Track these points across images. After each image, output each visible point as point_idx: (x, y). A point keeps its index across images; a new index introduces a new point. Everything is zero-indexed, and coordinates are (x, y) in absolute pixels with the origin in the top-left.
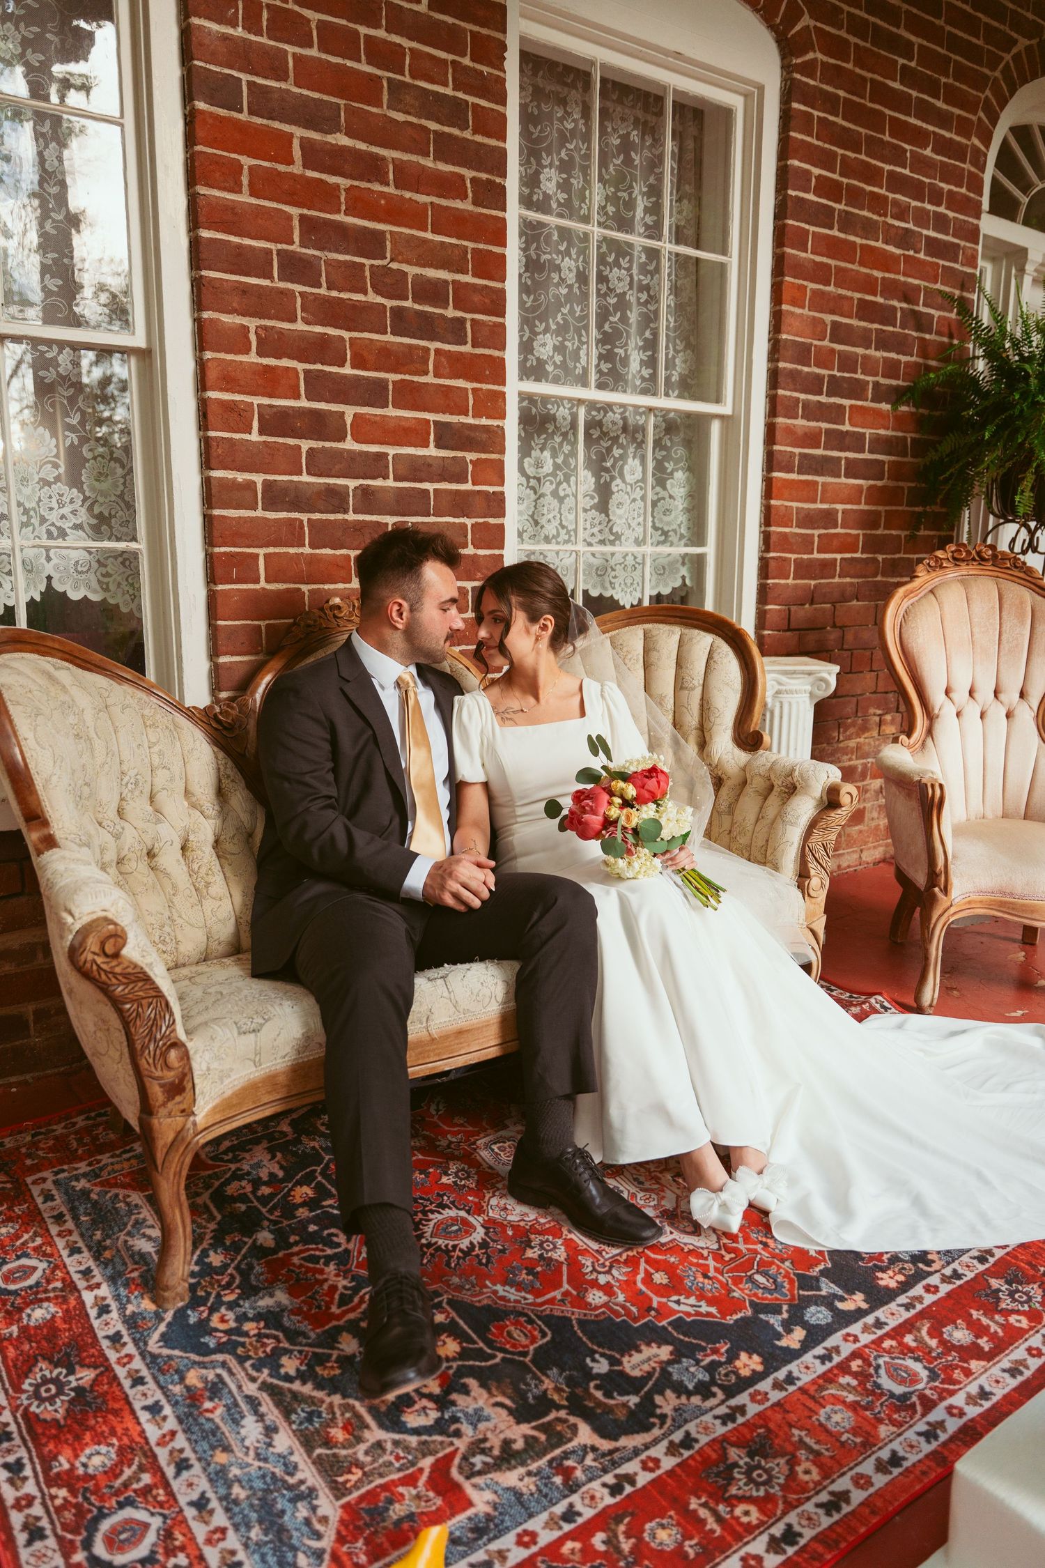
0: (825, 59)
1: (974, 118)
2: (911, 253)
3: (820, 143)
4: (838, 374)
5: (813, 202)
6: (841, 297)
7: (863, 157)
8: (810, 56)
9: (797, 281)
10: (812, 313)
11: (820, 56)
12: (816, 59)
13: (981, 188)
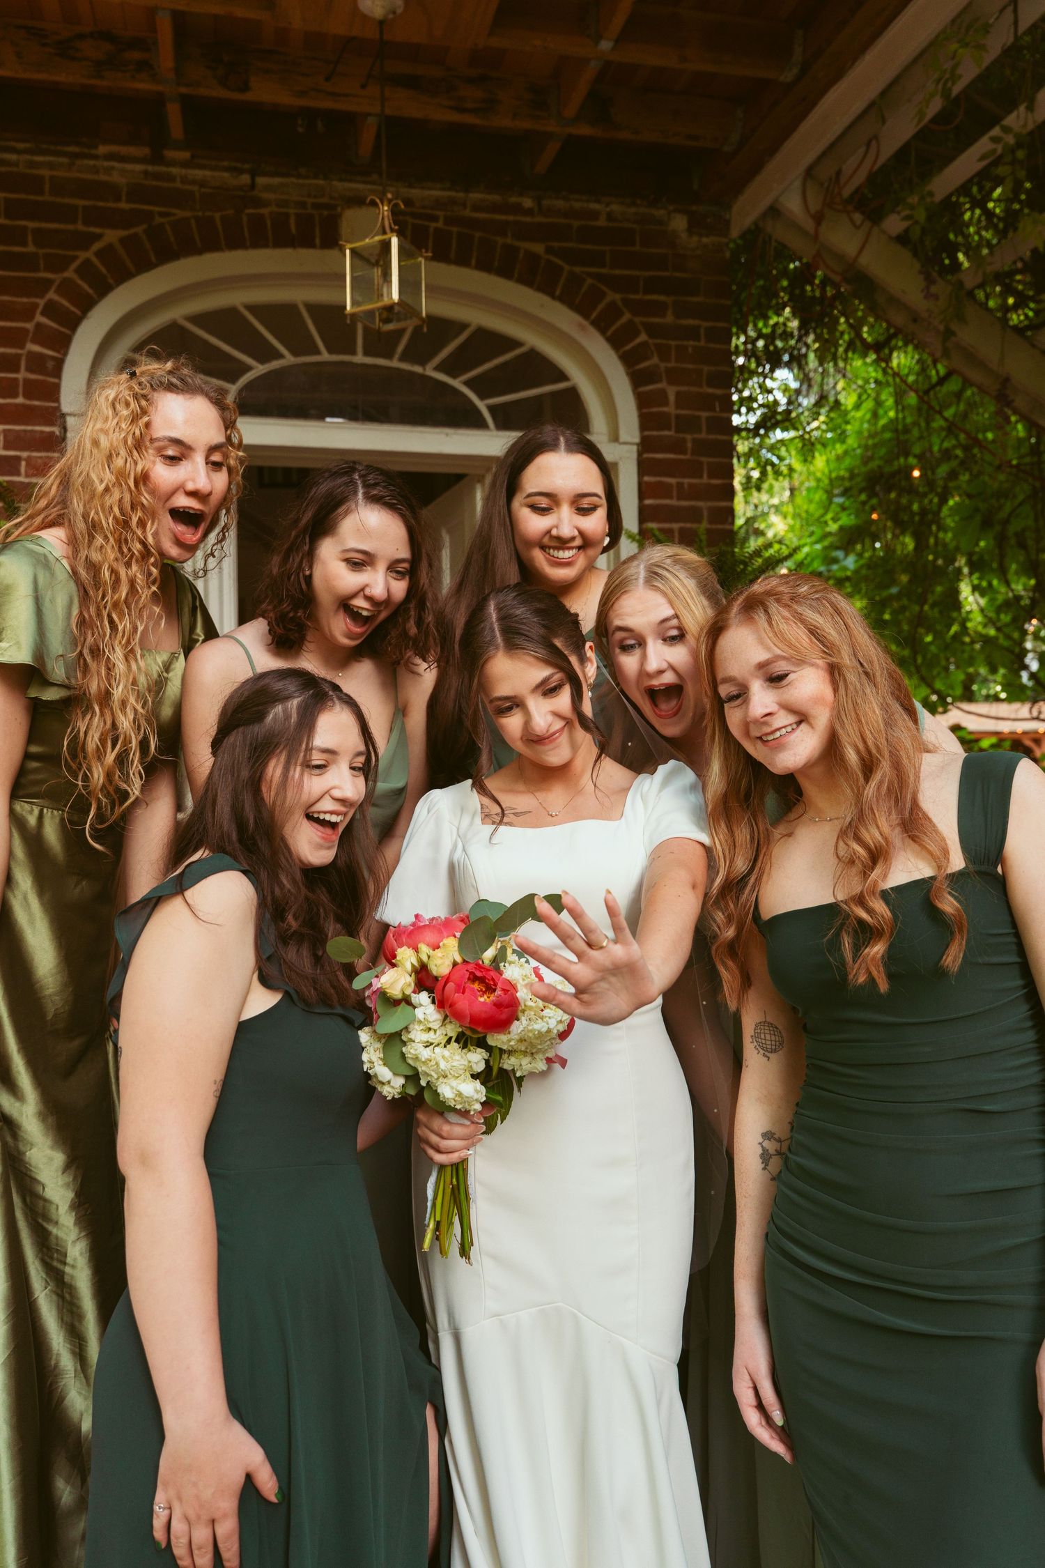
1: (30, 326)
13: (53, 392)
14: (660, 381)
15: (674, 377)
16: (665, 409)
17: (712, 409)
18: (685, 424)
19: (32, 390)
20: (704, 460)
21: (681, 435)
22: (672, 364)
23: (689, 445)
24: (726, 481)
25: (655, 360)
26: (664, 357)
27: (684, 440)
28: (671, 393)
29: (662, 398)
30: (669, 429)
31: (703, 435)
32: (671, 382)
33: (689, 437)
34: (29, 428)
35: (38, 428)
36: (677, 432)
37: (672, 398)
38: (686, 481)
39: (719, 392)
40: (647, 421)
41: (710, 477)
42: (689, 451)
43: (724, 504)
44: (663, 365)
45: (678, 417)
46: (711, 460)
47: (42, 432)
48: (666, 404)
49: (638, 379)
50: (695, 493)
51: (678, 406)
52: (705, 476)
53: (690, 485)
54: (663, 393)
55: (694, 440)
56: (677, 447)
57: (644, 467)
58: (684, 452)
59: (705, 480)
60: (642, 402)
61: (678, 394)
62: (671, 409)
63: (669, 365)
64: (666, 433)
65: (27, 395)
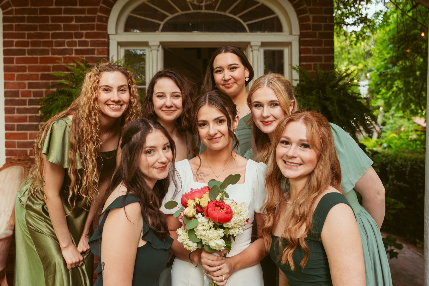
0: (17, 8)
1: (98, 7)
2: (67, 56)
3: (17, 32)
4: (34, 98)
5: (15, 49)
6: (31, 75)
7: (38, 31)
8: (10, 9)
9: (10, 73)
10: (18, 81)
11: (14, 8)
12: (12, 10)
13: (105, 28)
14: (307, 13)
15: (312, 11)
16: (309, 23)
17: (326, 22)
18: (316, 27)
19: (99, 27)
20: (323, 40)
21: (314, 32)
22: (311, 7)
23: (317, 35)
24: (331, 47)
25: (305, 6)
26: (308, 5)
27: (315, 33)
28: (311, 17)
29: (308, 19)
30: (310, 29)
31: (323, 31)
32: (310, 13)
33: (317, 32)
34: (98, 39)
35: (101, 39)
36: (313, 30)
37: (311, 18)
38: (316, 47)
39: (328, 15)
40: (302, 27)
41: (325, 45)
42: (317, 37)
43: (330, 55)
44: (308, 8)
45: (313, 25)
46: (325, 40)
47: (102, 41)
48: (309, 21)
49: (299, 13)
50: (320, 52)
51: (313, 21)
52: (323, 45)
53: (318, 49)
54: (308, 17)
55: (319, 33)
56: (313, 35)
57: (301, 43)
58: (315, 37)
59: (323, 46)
60: (301, 20)
61: (313, 17)
62: (311, 22)
63: (310, 7)
64: (309, 31)
65: (98, 29)
